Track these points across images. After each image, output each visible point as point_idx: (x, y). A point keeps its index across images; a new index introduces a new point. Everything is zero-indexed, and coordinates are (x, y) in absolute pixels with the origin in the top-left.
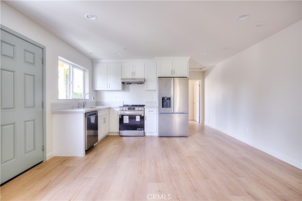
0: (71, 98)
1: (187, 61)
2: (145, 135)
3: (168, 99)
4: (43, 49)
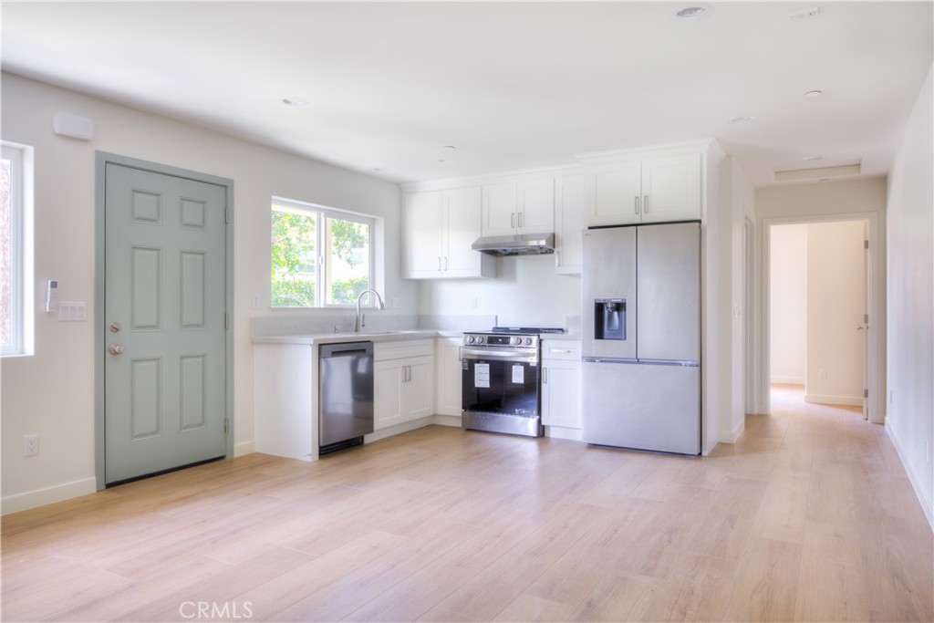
0: (322, 306)
1: (701, 156)
2: (546, 435)
3: (620, 307)
4: (225, 187)
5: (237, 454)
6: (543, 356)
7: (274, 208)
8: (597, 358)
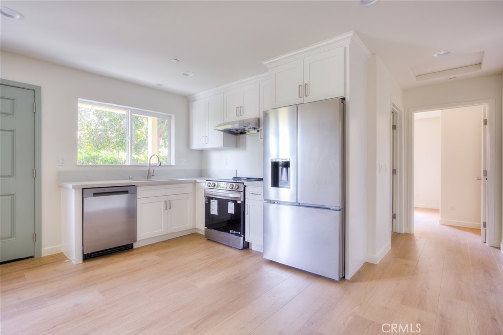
1: (345, 48)
2: (249, 248)
3: (287, 165)
4: (34, 91)
5: (44, 254)
6: (246, 197)
7: (79, 105)
8: (276, 201)
